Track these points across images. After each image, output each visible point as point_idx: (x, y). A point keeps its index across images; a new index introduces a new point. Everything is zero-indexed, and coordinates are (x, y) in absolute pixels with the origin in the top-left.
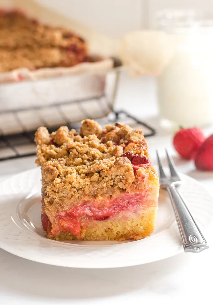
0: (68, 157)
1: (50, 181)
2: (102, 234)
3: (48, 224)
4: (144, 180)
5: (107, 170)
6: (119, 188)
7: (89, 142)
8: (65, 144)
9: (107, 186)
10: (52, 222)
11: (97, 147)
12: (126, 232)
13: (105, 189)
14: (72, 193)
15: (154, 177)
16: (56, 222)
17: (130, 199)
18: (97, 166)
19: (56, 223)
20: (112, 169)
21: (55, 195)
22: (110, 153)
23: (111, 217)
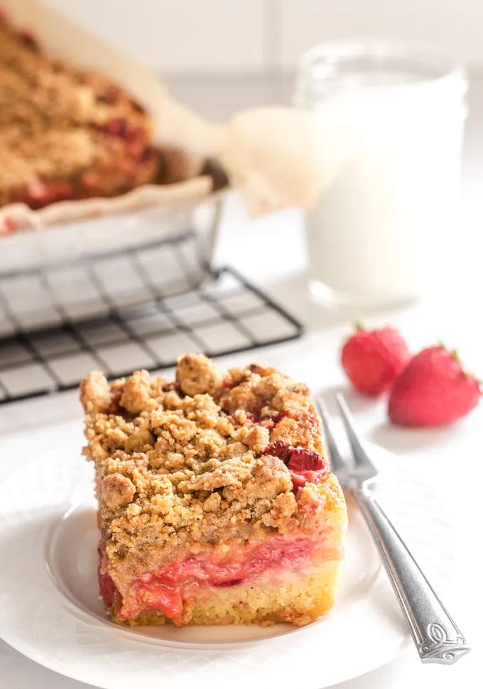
0: (154, 448)
1: (119, 508)
2: (228, 613)
3: (115, 597)
4: (317, 511)
5: (238, 488)
6: (263, 526)
7: (195, 413)
8: (145, 413)
9: (239, 521)
10: (123, 594)
11: (214, 425)
12: (276, 608)
13: (234, 529)
14: (166, 537)
15: (336, 506)
16: (133, 593)
17: (287, 548)
18: (217, 479)
19: (131, 597)
20: (249, 485)
21: (131, 541)
22: (241, 441)
23: (246, 580)
